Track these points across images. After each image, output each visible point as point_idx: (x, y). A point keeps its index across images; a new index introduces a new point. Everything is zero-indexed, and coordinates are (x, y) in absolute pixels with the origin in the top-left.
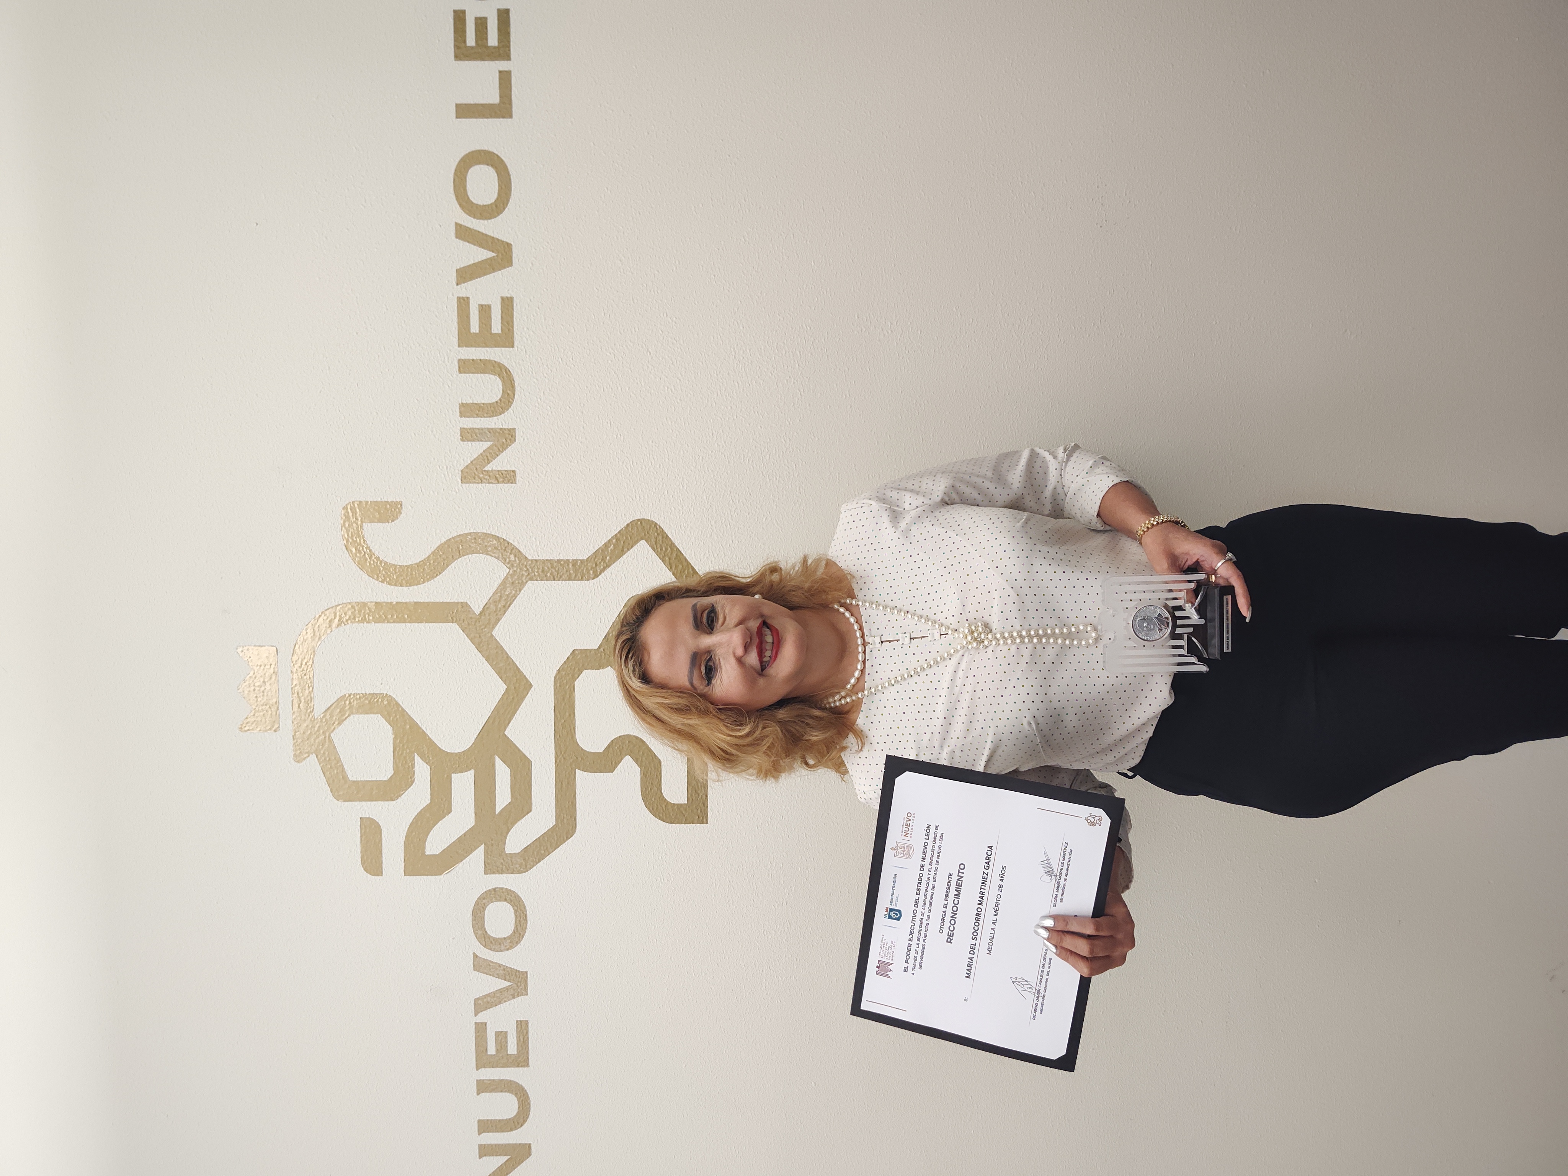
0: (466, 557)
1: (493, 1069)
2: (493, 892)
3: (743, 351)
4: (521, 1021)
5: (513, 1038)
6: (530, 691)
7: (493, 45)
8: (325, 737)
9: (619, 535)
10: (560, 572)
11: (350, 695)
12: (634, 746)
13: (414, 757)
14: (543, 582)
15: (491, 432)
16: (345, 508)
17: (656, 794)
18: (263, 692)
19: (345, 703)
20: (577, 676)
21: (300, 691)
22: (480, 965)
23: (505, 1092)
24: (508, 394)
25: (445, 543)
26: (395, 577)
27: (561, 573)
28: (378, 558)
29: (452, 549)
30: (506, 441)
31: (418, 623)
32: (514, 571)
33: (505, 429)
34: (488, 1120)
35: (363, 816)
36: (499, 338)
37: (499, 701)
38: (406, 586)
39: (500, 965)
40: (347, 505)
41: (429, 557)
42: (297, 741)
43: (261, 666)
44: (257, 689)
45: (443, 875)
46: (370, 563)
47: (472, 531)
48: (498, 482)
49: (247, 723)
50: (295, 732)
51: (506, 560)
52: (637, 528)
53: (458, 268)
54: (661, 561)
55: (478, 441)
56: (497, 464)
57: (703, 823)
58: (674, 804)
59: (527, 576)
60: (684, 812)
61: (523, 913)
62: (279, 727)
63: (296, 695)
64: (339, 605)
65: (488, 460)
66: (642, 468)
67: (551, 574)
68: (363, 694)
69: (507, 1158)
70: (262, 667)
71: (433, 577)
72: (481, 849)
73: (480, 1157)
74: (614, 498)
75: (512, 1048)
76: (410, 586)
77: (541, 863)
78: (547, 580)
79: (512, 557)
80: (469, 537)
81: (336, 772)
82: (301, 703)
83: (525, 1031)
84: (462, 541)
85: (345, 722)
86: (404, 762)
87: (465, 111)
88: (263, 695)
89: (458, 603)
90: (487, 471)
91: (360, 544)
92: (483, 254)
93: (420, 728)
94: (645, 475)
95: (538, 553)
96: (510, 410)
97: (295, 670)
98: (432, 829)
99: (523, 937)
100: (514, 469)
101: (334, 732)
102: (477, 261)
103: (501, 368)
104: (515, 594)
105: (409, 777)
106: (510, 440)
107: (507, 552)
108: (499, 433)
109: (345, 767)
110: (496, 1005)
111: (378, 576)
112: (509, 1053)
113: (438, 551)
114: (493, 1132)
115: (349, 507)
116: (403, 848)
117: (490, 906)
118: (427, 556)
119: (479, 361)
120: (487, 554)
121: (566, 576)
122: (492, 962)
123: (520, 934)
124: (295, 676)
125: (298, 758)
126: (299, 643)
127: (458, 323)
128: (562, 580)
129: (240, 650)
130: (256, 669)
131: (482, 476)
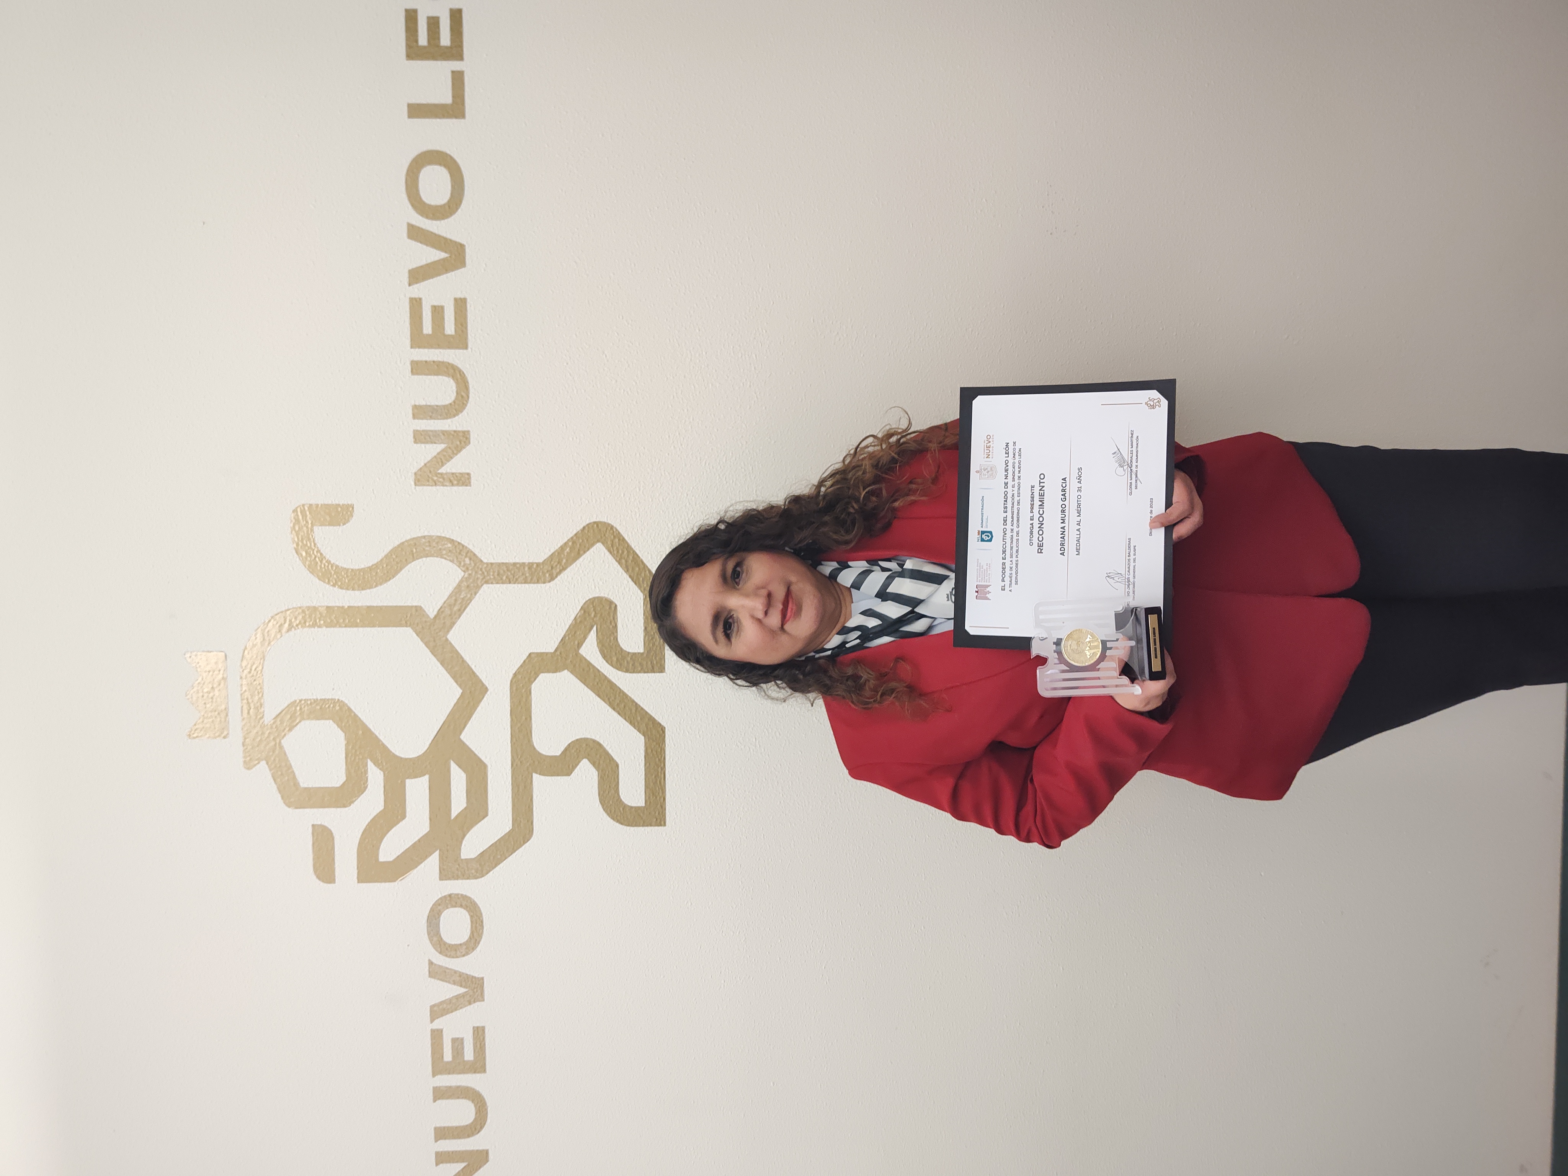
0: (420, 560)
1: (450, 1076)
2: (448, 898)
3: (699, 355)
4: (478, 1028)
5: (470, 1044)
6: (486, 695)
7: (446, 45)
8: (276, 744)
9: (575, 538)
10: (515, 575)
11: (301, 701)
12: (592, 749)
13: (367, 763)
14: (498, 585)
15: (445, 434)
16: (295, 511)
17: (614, 798)
18: (212, 698)
19: (296, 709)
20: (533, 679)
21: (250, 697)
22: (436, 972)
23: (463, 1098)
24: (462, 397)
25: (399, 546)
26: (347, 581)
27: (517, 577)
28: (329, 562)
29: (406, 553)
30: (461, 443)
31: (371, 627)
32: (470, 575)
33: (459, 431)
34: (444, 1128)
35: (315, 823)
36: (452, 339)
37: (455, 705)
38: (358, 590)
39: (456, 972)
40: (297, 508)
41: (381, 560)
42: (247, 749)
43: (209, 672)
44: (206, 695)
45: (397, 882)
46: (321, 567)
47: (426, 534)
48: (453, 485)
49: (196, 730)
50: (245, 739)
51: (460, 563)
52: (594, 531)
53: (410, 268)
54: (617, 563)
55: (432, 443)
56: (452, 467)
57: (661, 825)
58: (632, 807)
59: (483, 579)
60: (642, 815)
61: (479, 918)
62: (228, 734)
63: (245, 701)
64: (288, 610)
65: (442, 462)
66: (598, 471)
67: (506, 577)
68: (314, 700)
69: (463, 1165)
70: (211, 673)
71: (386, 581)
72: (436, 854)
73: (437, 1164)
74: (570, 500)
75: (469, 1055)
76: (363, 589)
77: (497, 868)
78: (503, 583)
79: (467, 561)
80: (423, 540)
81: (287, 778)
82: (250, 708)
83: (482, 1038)
84: (415, 544)
85: (296, 728)
86: (357, 768)
87: (417, 111)
88: (212, 702)
89: (412, 607)
90: (442, 474)
91: (310, 548)
92: (436, 255)
93: (372, 733)
94: (601, 477)
95: (493, 556)
96: (465, 412)
97: (244, 676)
98: (385, 836)
99: (479, 943)
100: (468, 471)
101: (285, 738)
102: (429, 261)
103: (454, 370)
104: (470, 598)
105: (362, 783)
106: (465, 442)
107: (462, 555)
108: (453, 435)
109: (297, 773)
110: (452, 1012)
111: (329, 580)
112: (466, 1059)
113: (392, 555)
114: (449, 1138)
115: (299, 510)
116: (356, 855)
117: (445, 911)
118: (379, 560)
119: (432, 363)
120: (442, 557)
121: (522, 579)
122: (447, 968)
123: (476, 940)
124: (244, 680)
125: (249, 765)
126: (249, 648)
127: (411, 324)
128: (518, 583)
129: (188, 655)
130: (204, 675)
131: (435, 478)
